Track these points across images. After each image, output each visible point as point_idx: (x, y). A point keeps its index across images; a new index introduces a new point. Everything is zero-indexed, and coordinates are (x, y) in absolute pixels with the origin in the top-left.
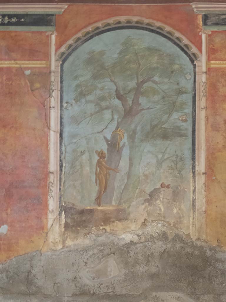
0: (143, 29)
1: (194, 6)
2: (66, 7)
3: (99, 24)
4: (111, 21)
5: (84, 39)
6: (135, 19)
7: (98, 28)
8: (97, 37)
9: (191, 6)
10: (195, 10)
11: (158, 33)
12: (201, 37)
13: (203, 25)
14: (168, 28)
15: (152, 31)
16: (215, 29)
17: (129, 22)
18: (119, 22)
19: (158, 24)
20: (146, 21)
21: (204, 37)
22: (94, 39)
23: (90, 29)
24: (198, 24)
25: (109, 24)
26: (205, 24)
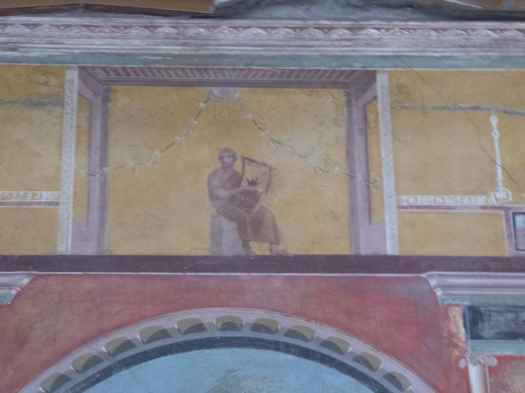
0: (276, 346)
1: (433, 282)
2: (26, 281)
3: (133, 333)
4: (172, 322)
5: (80, 378)
6: (249, 317)
7: (128, 345)
8: (124, 372)
9: (426, 281)
10: (439, 293)
11: (325, 360)
12: (465, 373)
13: (467, 339)
14: (356, 346)
15: (307, 354)
16: (510, 349)
17: (229, 325)
18: (199, 327)
19: (326, 333)
20: (286, 323)
21: (474, 374)
22: (114, 377)
23: (101, 347)
24: (452, 336)
25: (164, 334)
26: (475, 335)
